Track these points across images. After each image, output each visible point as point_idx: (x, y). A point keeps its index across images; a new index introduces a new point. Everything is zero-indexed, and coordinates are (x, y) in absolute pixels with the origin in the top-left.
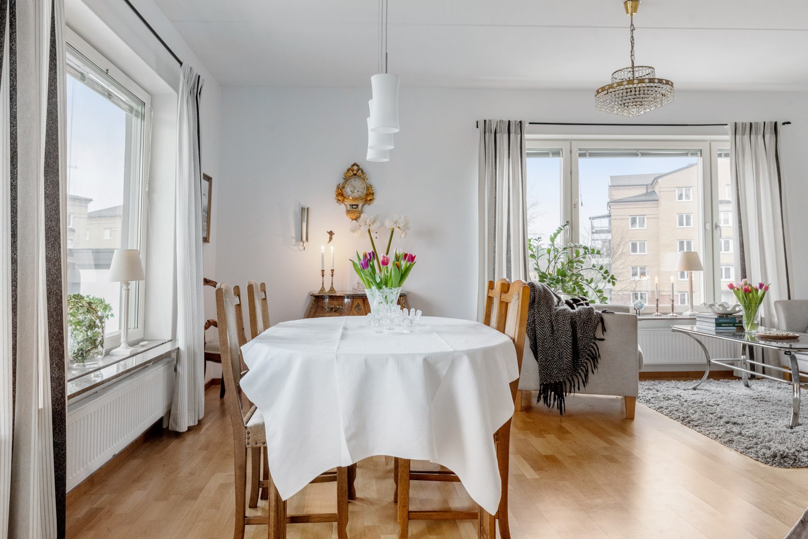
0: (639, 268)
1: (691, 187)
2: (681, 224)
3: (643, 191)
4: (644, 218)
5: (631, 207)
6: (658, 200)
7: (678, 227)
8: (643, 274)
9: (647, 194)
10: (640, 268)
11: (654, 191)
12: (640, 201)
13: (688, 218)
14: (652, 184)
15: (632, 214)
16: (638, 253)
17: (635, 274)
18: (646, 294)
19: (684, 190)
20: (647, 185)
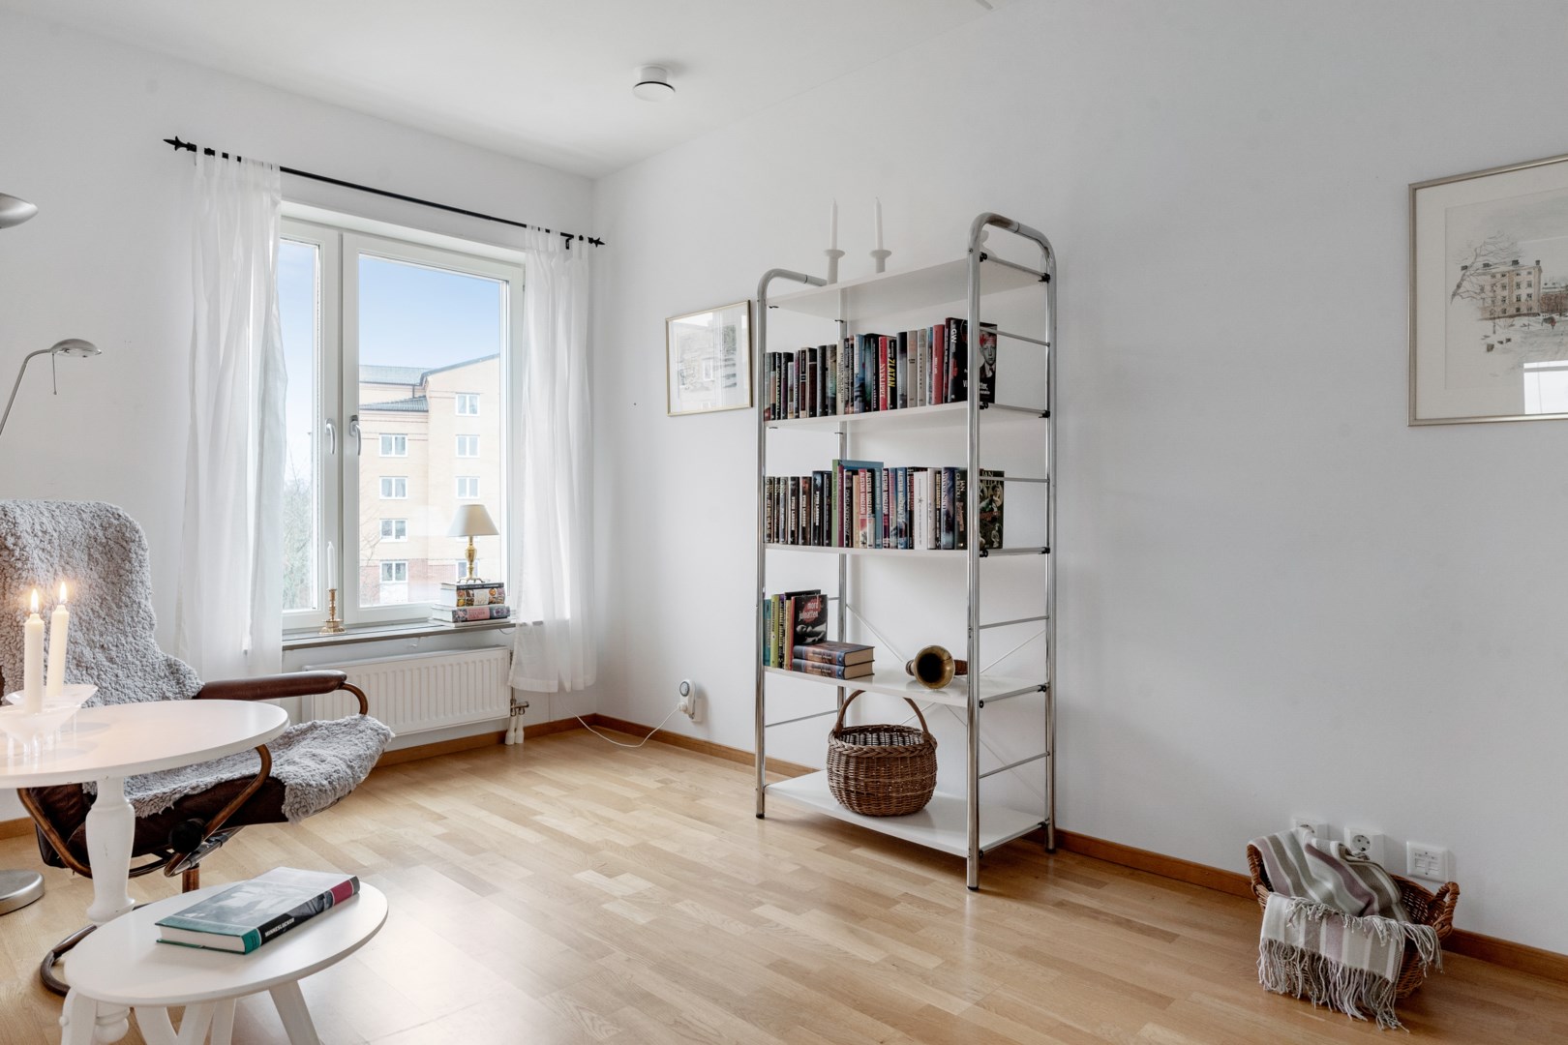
0: (394, 522)
1: (478, 394)
2: (462, 450)
3: (407, 394)
4: (404, 438)
5: (383, 419)
6: (427, 411)
7: (457, 456)
8: (401, 532)
9: (414, 399)
10: (397, 522)
11: (425, 396)
12: (398, 410)
13: (474, 444)
14: (421, 384)
15: (383, 432)
16: (393, 497)
17: (387, 533)
18: (404, 564)
19: (468, 397)
20: (414, 385)
